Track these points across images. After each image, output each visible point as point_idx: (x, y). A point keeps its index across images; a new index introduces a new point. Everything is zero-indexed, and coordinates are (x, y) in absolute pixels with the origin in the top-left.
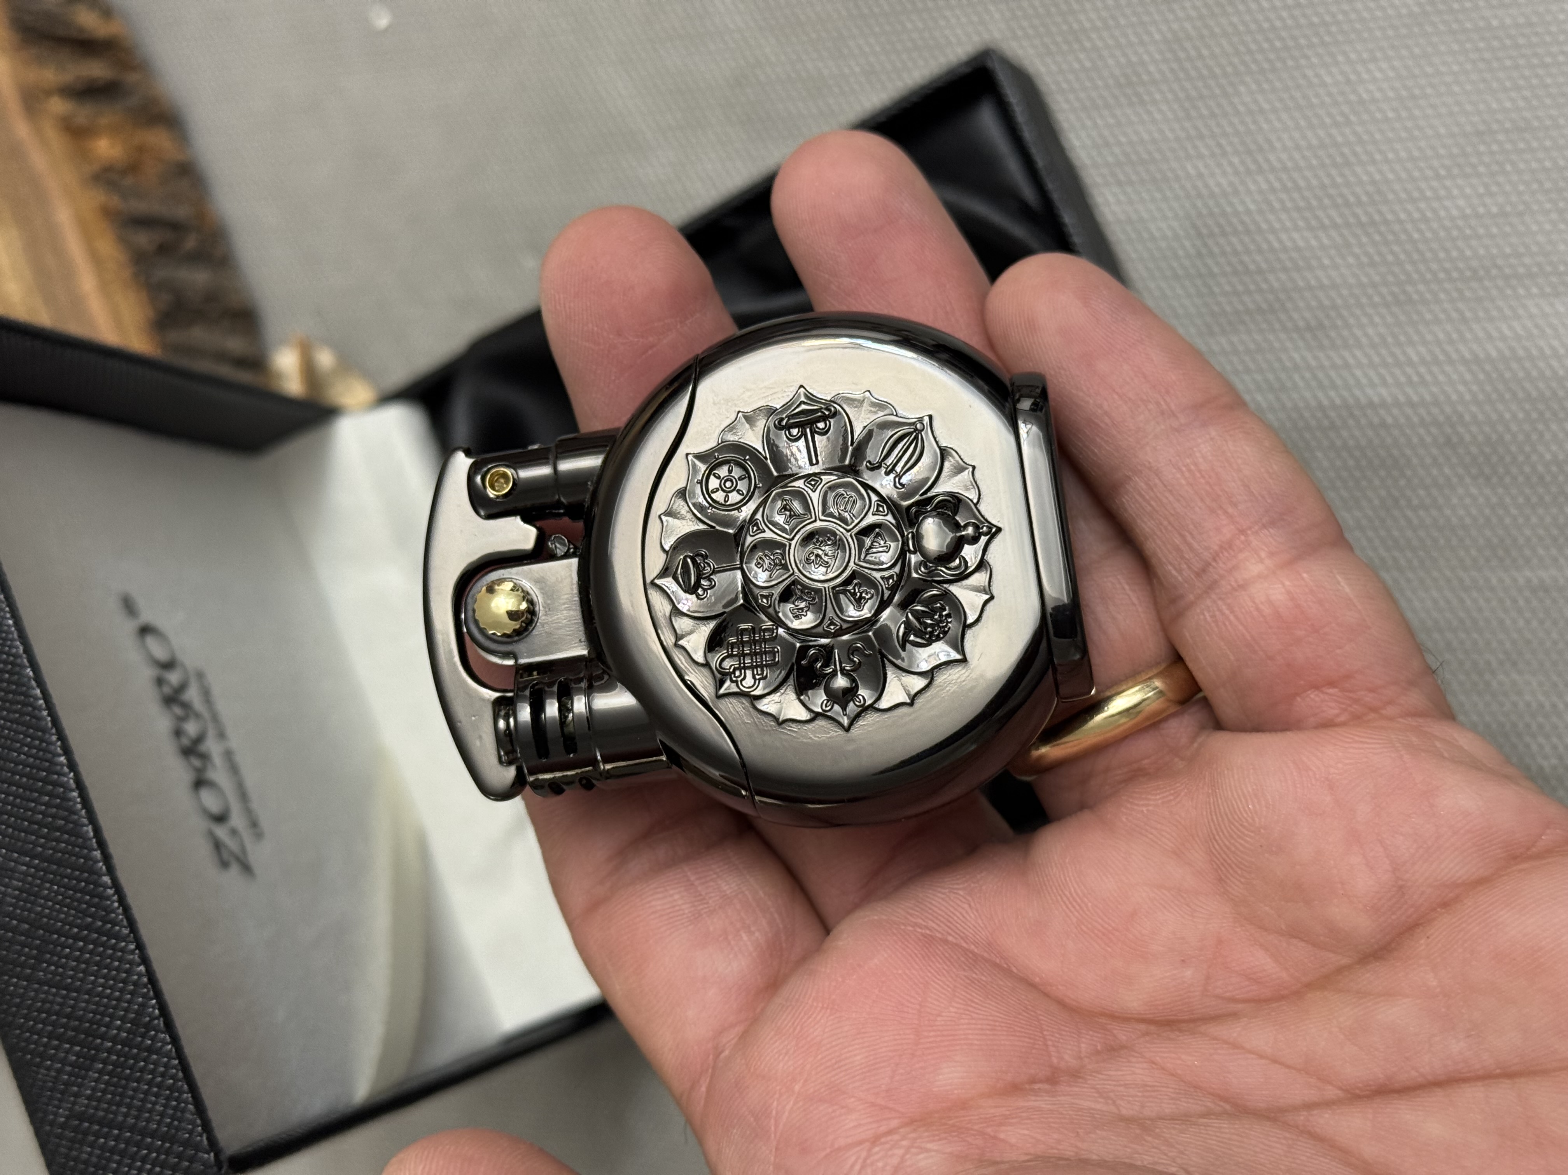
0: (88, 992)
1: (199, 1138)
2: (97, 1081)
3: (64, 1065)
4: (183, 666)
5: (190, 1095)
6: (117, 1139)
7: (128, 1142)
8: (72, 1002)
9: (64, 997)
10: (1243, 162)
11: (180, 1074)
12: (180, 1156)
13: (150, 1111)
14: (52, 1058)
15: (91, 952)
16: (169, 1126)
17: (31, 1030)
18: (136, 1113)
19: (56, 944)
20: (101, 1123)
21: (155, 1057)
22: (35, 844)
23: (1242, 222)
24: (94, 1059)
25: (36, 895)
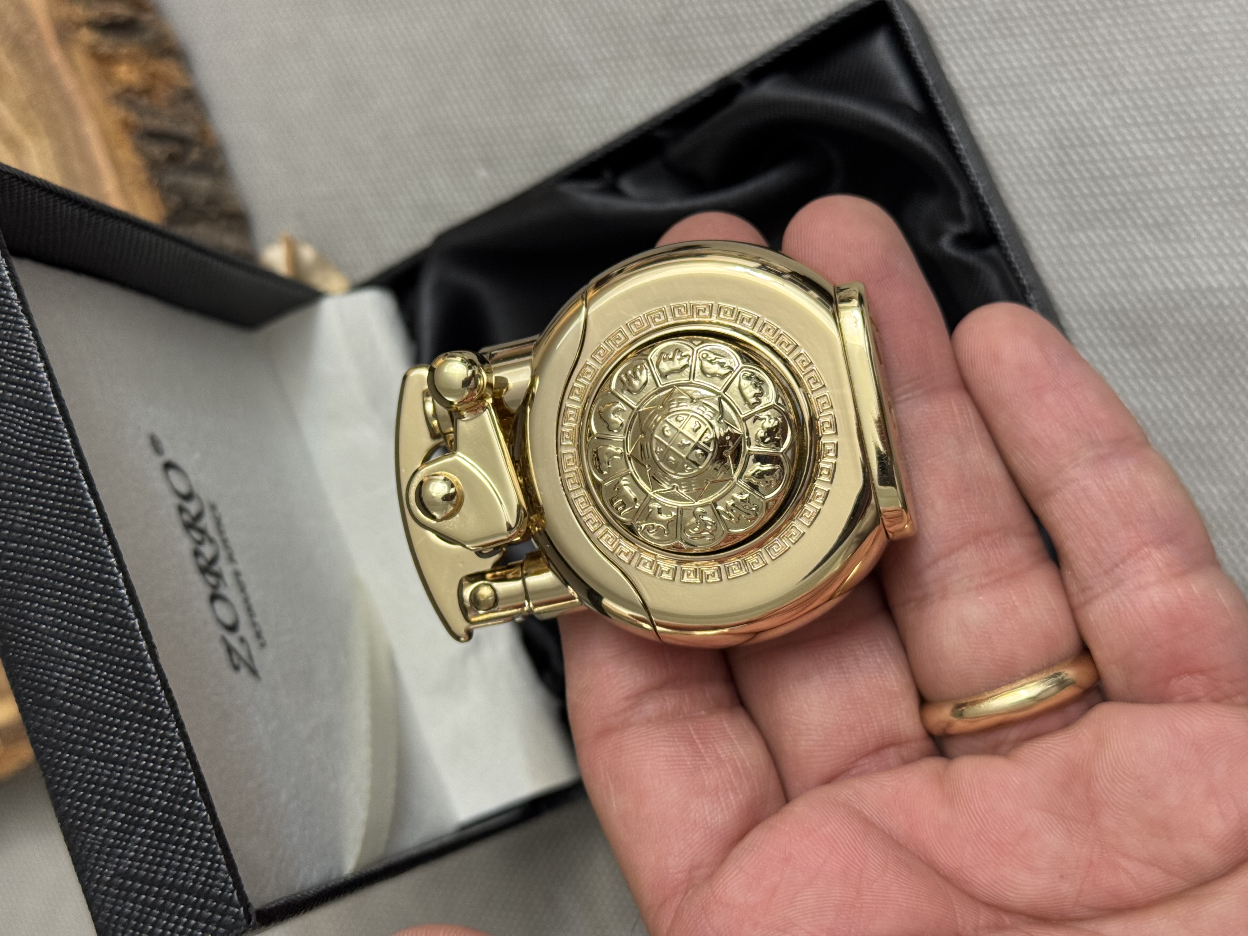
0: (133, 765)
1: (230, 894)
2: (139, 844)
3: (110, 829)
4: (199, 498)
5: (222, 856)
6: (157, 895)
7: (166, 898)
8: (119, 774)
9: (111, 770)
10: (1100, 85)
11: (215, 838)
12: (214, 910)
13: (187, 871)
14: (100, 824)
15: (136, 730)
16: (204, 884)
17: (81, 799)
18: (175, 872)
19: (105, 722)
20: (143, 881)
21: (192, 822)
22: (87, 635)
23: (1099, 136)
24: (138, 824)
25: (88, 680)
